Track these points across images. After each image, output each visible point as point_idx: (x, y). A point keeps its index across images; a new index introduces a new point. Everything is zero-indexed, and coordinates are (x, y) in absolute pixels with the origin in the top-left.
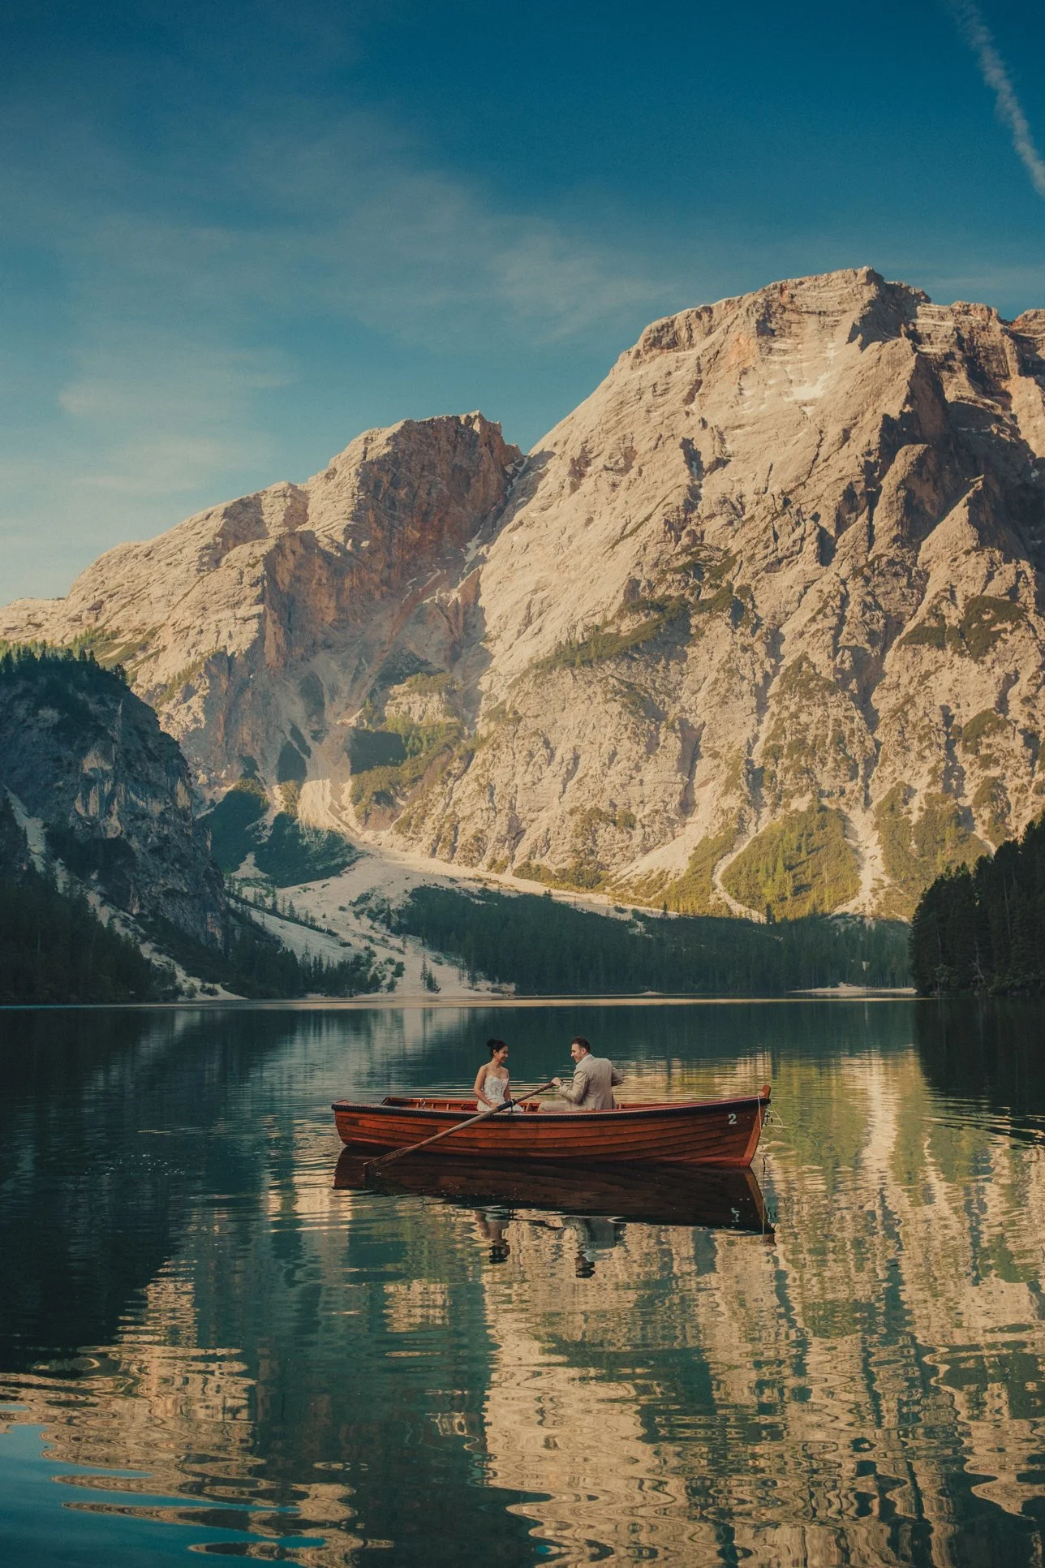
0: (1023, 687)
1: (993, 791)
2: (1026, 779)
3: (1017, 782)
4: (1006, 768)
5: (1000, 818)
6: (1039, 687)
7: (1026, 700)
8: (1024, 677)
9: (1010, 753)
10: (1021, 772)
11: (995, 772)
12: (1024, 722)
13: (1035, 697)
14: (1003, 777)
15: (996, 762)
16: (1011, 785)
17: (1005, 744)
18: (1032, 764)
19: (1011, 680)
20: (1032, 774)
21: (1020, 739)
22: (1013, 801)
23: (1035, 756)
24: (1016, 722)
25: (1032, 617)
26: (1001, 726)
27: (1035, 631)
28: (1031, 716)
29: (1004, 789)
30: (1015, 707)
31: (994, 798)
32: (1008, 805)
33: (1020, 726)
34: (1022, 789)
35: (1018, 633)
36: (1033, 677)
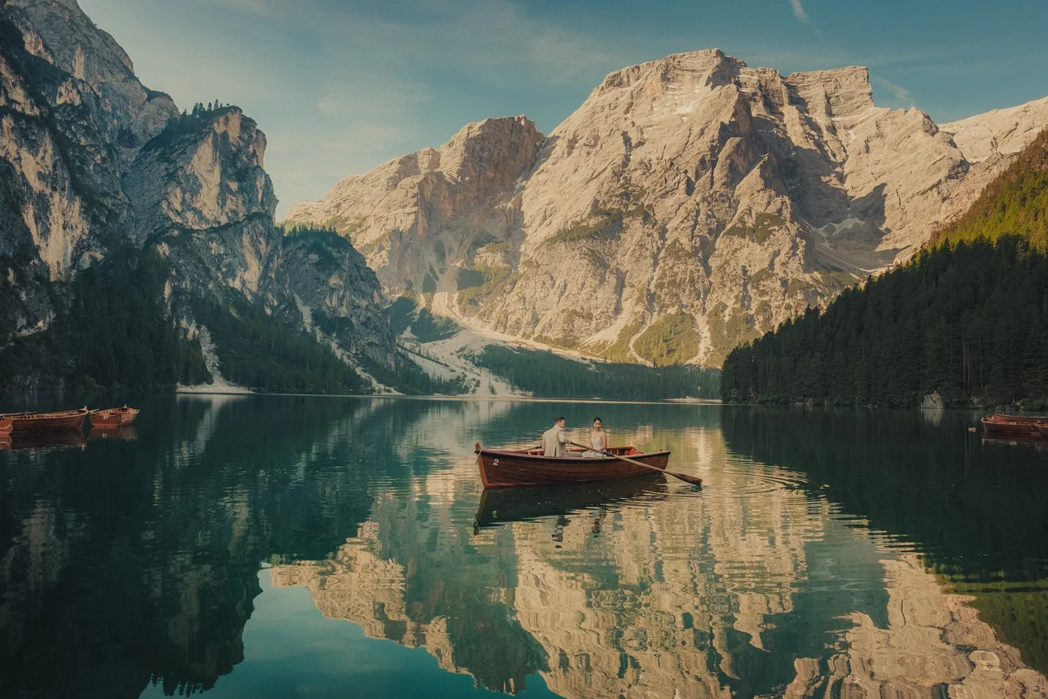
0: (782, 257)
1: (764, 307)
2: (781, 303)
3: (777, 303)
4: (772, 297)
5: (767, 320)
6: (789, 258)
7: (783, 264)
8: (783, 253)
9: (773, 290)
10: (778, 299)
11: (766, 298)
12: (781, 274)
13: (788, 263)
14: (770, 301)
15: (767, 294)
16: (773, 304)
17: (772, 285)
18: (784, 295)
19: (776, 254)
20: (784, 300)
21: (779, 283)
22: (774, 312)
23: (786, 291)
24: (778, 274)
25: (788, 224)
26: (770, 276)
27: (789, 231)
28: (785, 272)
29: (770, 307)
30: (777, 266)
31: (765, 311)
32: (772, 314)
33: (779, 277)
34: (779, 307)
35: (781, 231)
36: (787, 253)
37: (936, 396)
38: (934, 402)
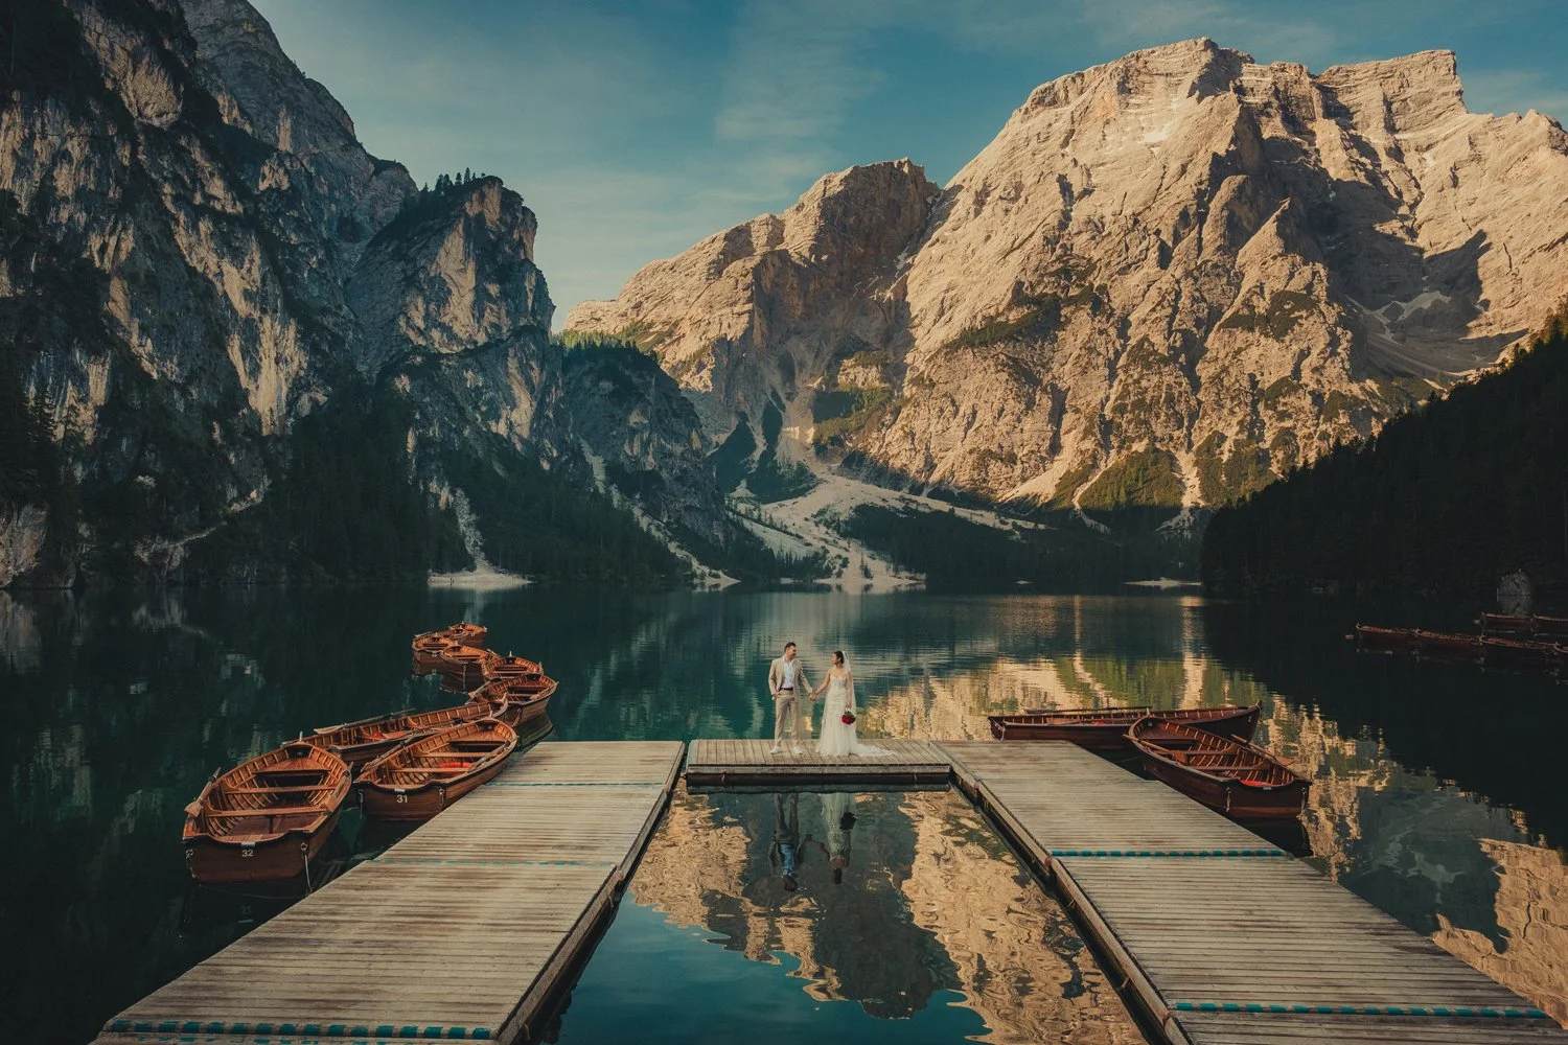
0: (1313, 359)
1: (1286, 438)
2: (1312, 429)
3: (1306, 431)
4: (1297, 421)
5: (1290, 457)
6: (1326, 360)
7: (1315, 370)
8: (1315, 352)
9: (1301, 410)
10: (1308, 424)
11: (1288, 424)
12: (1313, 386)
13: (1323, 367)
14: (1295, 427)
15: (1290, 416)
16: (1300, 433)
17: (1297, 403)
18: (1318, 419)
19: (1304, 354)
20: (1317, 425)
21: (1309, 399)
22: (1301, 445)
23: (1320, 412)
24: (1307, 386)
25: (1322, 306)
26: (1295, 389)
27: (1325, 317)
28: (1319, 382)
29: (1295, 436)
30: (1306, 376)
31: (1287, 443)
32: (1298, 448)
33: (1309, 389)
34: (1309, 437)
35: (1311, 319)
36: (1322, 352)
37: (1519, 578)
38: (1518, 586)
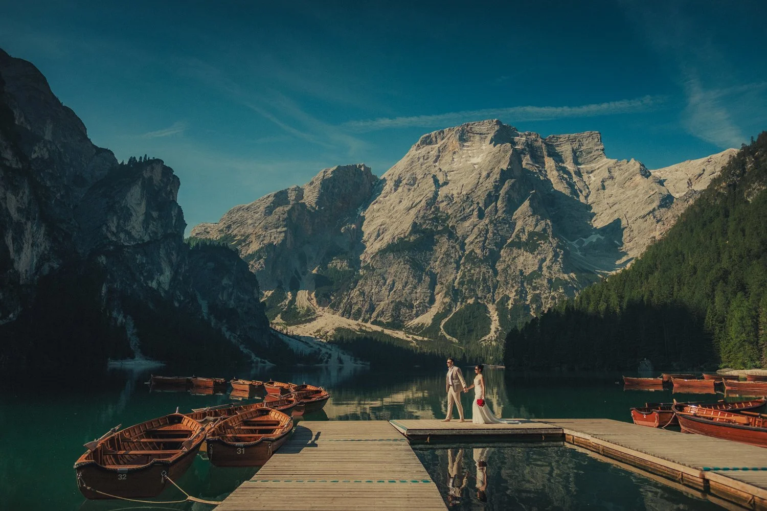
0: (547, 262)
1: (537, 298)
2: (548, 294)
3: (545, 295)
4: (541, 291)
5: (539, 307)
6: (553, 263)
7: (548, 267)
8: (548, 260)
9: (543, 286)
10: (546, 292)
11: (538, 292)
12: (547, 275)
13: (552, 266)
14: (541, 294)
15: (538, 288)
16: (543, 296)
17: (541, 282)
18: (550, 290)
19: (544, 260)
20: (550, 293)
21: (546, 281)
22: (543, 302)
23: (551, 287)
24: (545, 275)
25: (551, 239)
26: (540, 276)
27: (551, 244)
28: (550, 273)
29: (541, 298)
30: (544, 270)
31: (537, 301)
32: (542, 303)
34: (547, 298)
35: (546, 244)
36: (551, 260)
